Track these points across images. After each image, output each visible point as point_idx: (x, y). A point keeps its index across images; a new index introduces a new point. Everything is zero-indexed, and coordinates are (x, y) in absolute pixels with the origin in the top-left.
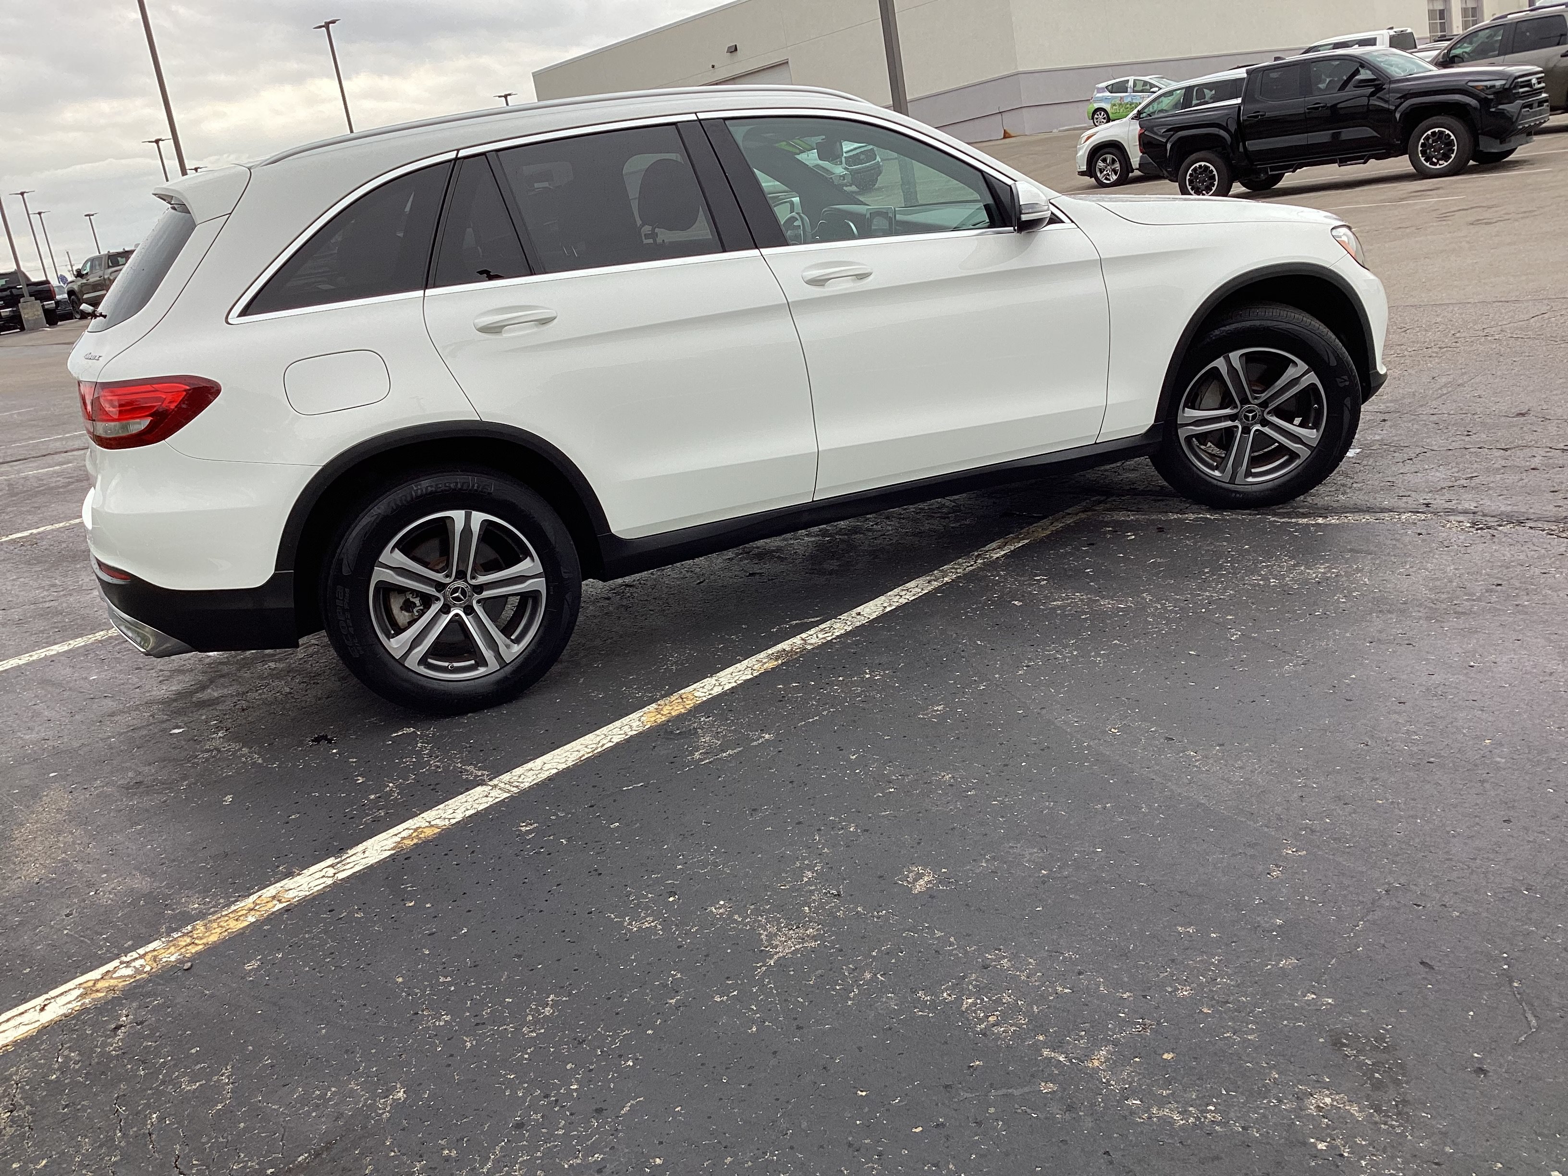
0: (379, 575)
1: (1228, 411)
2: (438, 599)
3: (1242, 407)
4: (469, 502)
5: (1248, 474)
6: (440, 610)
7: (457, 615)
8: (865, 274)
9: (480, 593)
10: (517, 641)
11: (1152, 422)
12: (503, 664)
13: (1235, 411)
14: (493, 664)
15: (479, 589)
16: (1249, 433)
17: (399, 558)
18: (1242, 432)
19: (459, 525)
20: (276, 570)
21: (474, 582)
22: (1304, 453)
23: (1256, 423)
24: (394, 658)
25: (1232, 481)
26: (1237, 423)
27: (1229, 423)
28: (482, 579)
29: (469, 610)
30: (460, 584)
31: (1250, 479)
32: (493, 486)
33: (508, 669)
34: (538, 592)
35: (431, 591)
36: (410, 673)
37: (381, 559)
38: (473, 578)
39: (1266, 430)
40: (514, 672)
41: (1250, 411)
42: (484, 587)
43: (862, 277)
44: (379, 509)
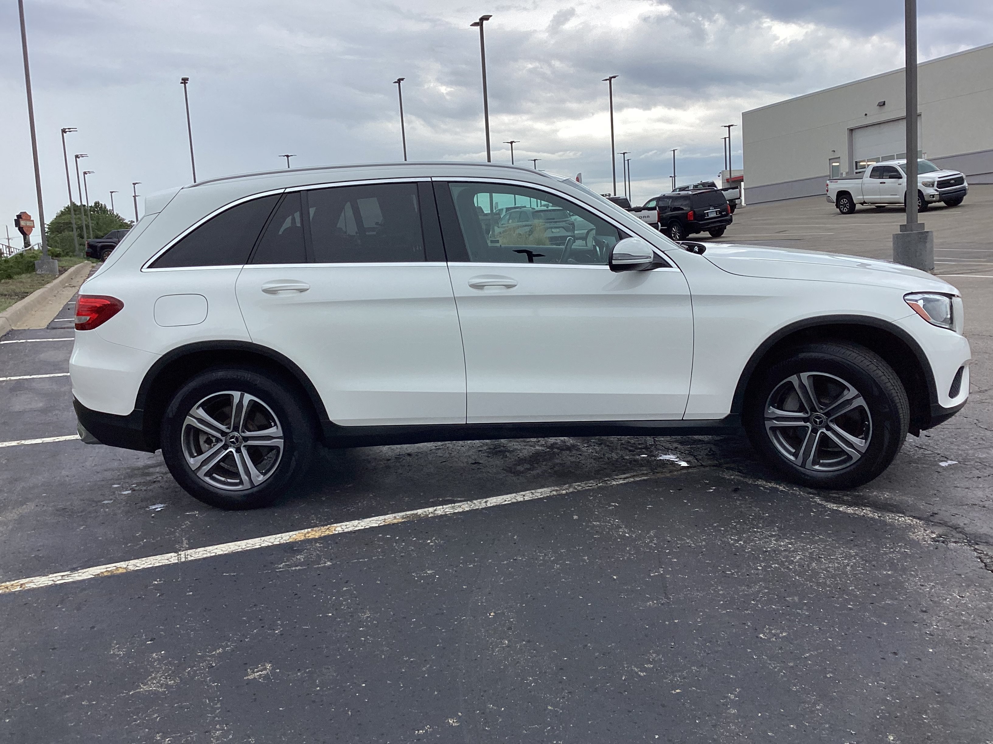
0: (189, 420)
1: (801, 414)
2: (222, 441)
3: (811, 414)
4: (245, 388)
5: (814, 463)
6: (222, 447)
7: (231, 452)
8: (510, 285)
9: (246, 441)
10: (264, 474)
11: (728, 412)
12: (253, 486)
13: (806, 416)
14: (247, 485)
15: (246, 439)
16: (817, 434)
17: (201, 413)
18: (812, 431)
19: (236, 400)
20: (135, 408)
21: (243, 434)
22: (856, 456)
23: (822, 427)
24: (191, 469)
25: (803, 465)
26: (808, 424)
27: (802, 423)
28: (248, 434)
29: (238, 450)
30: (236, 434)
31: (817, 467)
32: (259, 380)
33: (255, 489)
34: (277, 448)
35: (219, 435)
36: (199, 480)
37: (191, 412)
38: (244, 432)
39: (829, 434)
40: (259, 492)
41: (819, 418)
42: (249, 439)
43: (509, 287)
44: (193, 384)
